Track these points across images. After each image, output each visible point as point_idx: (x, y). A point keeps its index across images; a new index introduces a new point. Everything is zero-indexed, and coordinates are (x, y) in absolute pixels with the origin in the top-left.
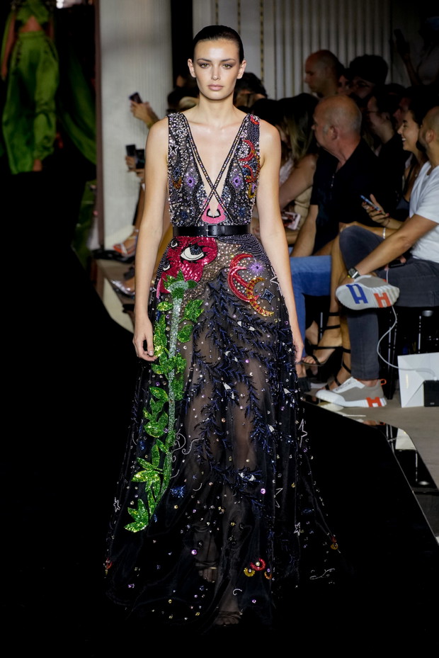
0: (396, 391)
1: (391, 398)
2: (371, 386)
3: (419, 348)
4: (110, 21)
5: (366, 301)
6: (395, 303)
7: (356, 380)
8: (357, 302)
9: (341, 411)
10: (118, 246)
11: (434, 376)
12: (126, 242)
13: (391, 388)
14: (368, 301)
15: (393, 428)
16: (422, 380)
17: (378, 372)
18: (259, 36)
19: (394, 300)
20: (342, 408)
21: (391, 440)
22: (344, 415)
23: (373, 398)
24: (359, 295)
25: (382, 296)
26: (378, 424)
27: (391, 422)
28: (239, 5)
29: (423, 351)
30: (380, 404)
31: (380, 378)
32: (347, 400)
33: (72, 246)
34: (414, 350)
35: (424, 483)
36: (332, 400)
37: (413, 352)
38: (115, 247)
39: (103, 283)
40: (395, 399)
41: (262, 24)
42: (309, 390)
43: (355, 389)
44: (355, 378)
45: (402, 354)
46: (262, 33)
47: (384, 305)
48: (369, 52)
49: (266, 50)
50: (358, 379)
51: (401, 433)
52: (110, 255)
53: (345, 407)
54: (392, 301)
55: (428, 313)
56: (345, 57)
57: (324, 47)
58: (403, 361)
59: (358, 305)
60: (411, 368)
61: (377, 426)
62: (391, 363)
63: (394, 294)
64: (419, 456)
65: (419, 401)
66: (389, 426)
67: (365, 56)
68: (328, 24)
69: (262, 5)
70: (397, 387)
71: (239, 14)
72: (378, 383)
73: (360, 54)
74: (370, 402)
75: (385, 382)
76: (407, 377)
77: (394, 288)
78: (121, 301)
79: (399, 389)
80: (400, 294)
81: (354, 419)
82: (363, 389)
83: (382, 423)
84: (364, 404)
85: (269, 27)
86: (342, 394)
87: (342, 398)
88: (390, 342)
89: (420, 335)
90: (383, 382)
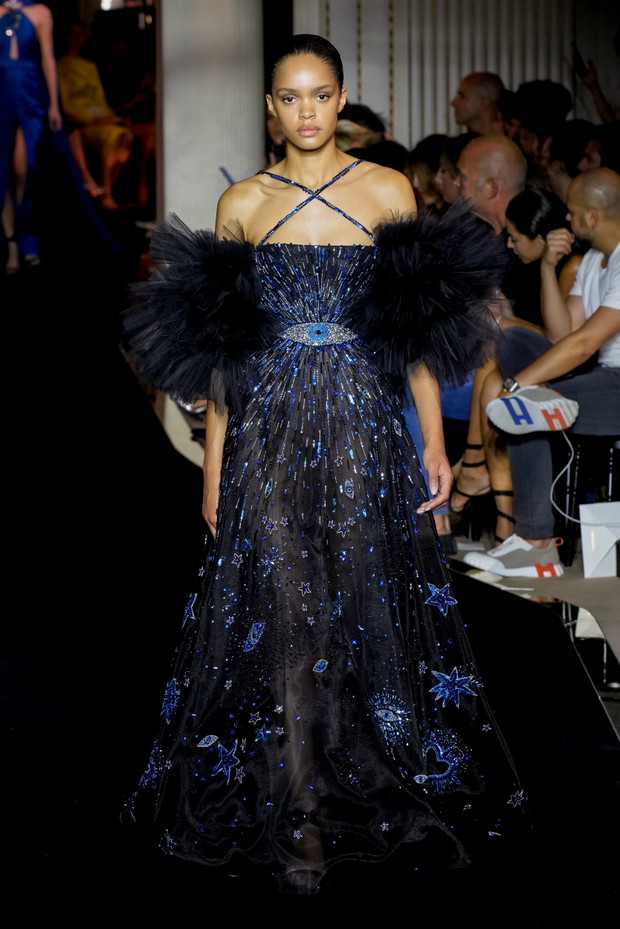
0: (576, 555)
1: (570, 565)
2: (541, 547)
3: (610, 494)
4: (178, 29)
5: (530, 421)
7: (520, 539)
8: (517, 422)
9: (499, 582)
13: (570, 551)
14: (533, 420)
15: (572, 606)
16: (614, 540)
17: (551, 529)
18: (386, 51)
19: (572, 420)
20: (501, 578)
21: (569, 624)
22: (504, 588)
23: (544, 564)
24: (519, 412)
25: (554, 413)
26: (550, 600)
27: (568, 598)
28: (359, 6)
29: (615, 498)
30: (554, 573)
31: (554, 537)
32: (508, 566)
33: (120, 346)
34: (604, 494)
35: (615, 686)
36: (487, 565)
37: (601, 500)
39: (163, 399)
40: (575, 566)
41: (391, 33)
42: (454, 553)
43: (519, 552)
44: (518, 535)
45: (585, 502)
46: (391, 46)
47: (558, 426)
48: (542, 77)
49: (397, 70)
50: (524, 538)
51: (583, 613)
53: (504, 577)
54: (569, 420)
56: (512, 80)
57: (479, 68)
58: (585, 511)
59: (518, 427)
60: (599, 522)
61: (549, 603)
62: (570, 515)
63: (571, 411)
64: (608, 647)
65: (610, 569)
66: (566, 604)
67: (537, 83)
68: (485, 34)
69: (391, 7)
70: (578, 549)
71: (359, 20)
72: (552, 543)
73: (530, 78)
74: (540, 570)
75: (562, 542)
76: (593, 535)
77: (570, 402)
78: (190, 424)
79: (581, 552)
81: (517, 594)
82: (531, 551)
83: (556, 600)
84: (531, 572)
85: (401, 39)
86: (501, 559)
87: (501, 564)
88: (568, 484)
89: (611, 475)
90: (558, 542)
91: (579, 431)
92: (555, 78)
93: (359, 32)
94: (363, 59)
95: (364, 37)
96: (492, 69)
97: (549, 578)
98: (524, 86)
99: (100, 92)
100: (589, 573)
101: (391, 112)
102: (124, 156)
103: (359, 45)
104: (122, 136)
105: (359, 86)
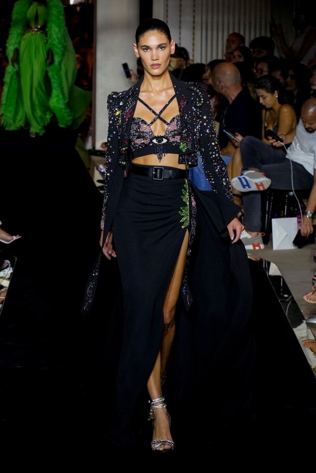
0: (270, 240)
1: (267, 244)
2: (255, 236)
3: (285, 214)
4: (103, 13)
5: (249, 187)
7: (246, 233)
8: (244, 187)
13: (267, 238)
15: (268, 262)
16: (286, 234)
17: (260, 227)
18: (191, 24)
21: (267, 269)
25: (260, 184)
26: (258, 259)
27: (266, 258)
28: (180, 6)
29: (287, 216)
30: (260, 247)
31: (261, 232)
34: (282, 215)
35: (286, 296)
37: (281, 217)
40: (269, 244)
41: (194, 17)
43: (245, 239)
44: (246, 231)
45: (274, 218)
46: (194, 22)
47: (262, 189)
49: (196, 32)
51: (273, 265)
52: (99, 153)
54: (266, 187)
55: (292, 193)
58: (274, 221)
59: (244, 189)
61: (259, 261)
62: (268, 223)
63: (267, 182)
64: (283, 279)
66: (265, 261)
69: (194, 6)
70: (270, 238)
71: (180, 11)
72: (260, 234)
74: (254, 246)
75: (264, 235)
76: (277, 232)
77: (267, 179)
79: (272, 239)
82: (251, 238)
83: (261, 259)
84: (250, 247)
85: (198, 19)
88: (267, 210)
89: (286, 206)
90: (263, 234)
91: (273, 187)
93: (180, 16)
94: (182, 27)
95: (183, 19)
97: (257, 250)
100: (275, 248)
101: (193, 50)
103: (180, 22)
105: (180, 39)
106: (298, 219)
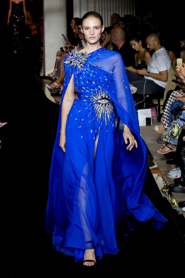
3: (145, 107)
4: (47, 4)
6: (136, 93)
10: (49, 75)
11: (149, 116)
12: (52, 73)
16: (145, 118)
25: (131, 90)
29: (146, 108)
34: (143, 107)
38: (48, 75)
39: (45, 87)
41: (95, 5)
45: (139, 109)
46: (95, 7)
52: (47, 78)
55: (148, 96)
56: (122, 15)
57: (115, 12)
58: (139, 111)
63: (135, 89)
65: (145, 124)
67: (127, 15)
68: (116, 4)
76: (141, 116)
77: (135, 88)
78: (50, 92)
80: (137, 90)
85: (97, 6)
89: (145, 103)
92: (132, 14)
93: (88, 4)
95: (89, 5)
96: (117, 13)
98: (125, 16)
99: (31, 18)
102: (36, 32)
103: (88, 7)
104: (35, 28)
106: (151, 109)
